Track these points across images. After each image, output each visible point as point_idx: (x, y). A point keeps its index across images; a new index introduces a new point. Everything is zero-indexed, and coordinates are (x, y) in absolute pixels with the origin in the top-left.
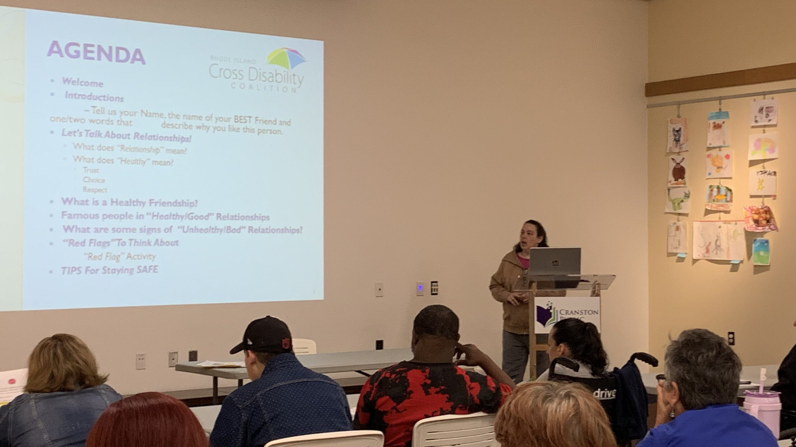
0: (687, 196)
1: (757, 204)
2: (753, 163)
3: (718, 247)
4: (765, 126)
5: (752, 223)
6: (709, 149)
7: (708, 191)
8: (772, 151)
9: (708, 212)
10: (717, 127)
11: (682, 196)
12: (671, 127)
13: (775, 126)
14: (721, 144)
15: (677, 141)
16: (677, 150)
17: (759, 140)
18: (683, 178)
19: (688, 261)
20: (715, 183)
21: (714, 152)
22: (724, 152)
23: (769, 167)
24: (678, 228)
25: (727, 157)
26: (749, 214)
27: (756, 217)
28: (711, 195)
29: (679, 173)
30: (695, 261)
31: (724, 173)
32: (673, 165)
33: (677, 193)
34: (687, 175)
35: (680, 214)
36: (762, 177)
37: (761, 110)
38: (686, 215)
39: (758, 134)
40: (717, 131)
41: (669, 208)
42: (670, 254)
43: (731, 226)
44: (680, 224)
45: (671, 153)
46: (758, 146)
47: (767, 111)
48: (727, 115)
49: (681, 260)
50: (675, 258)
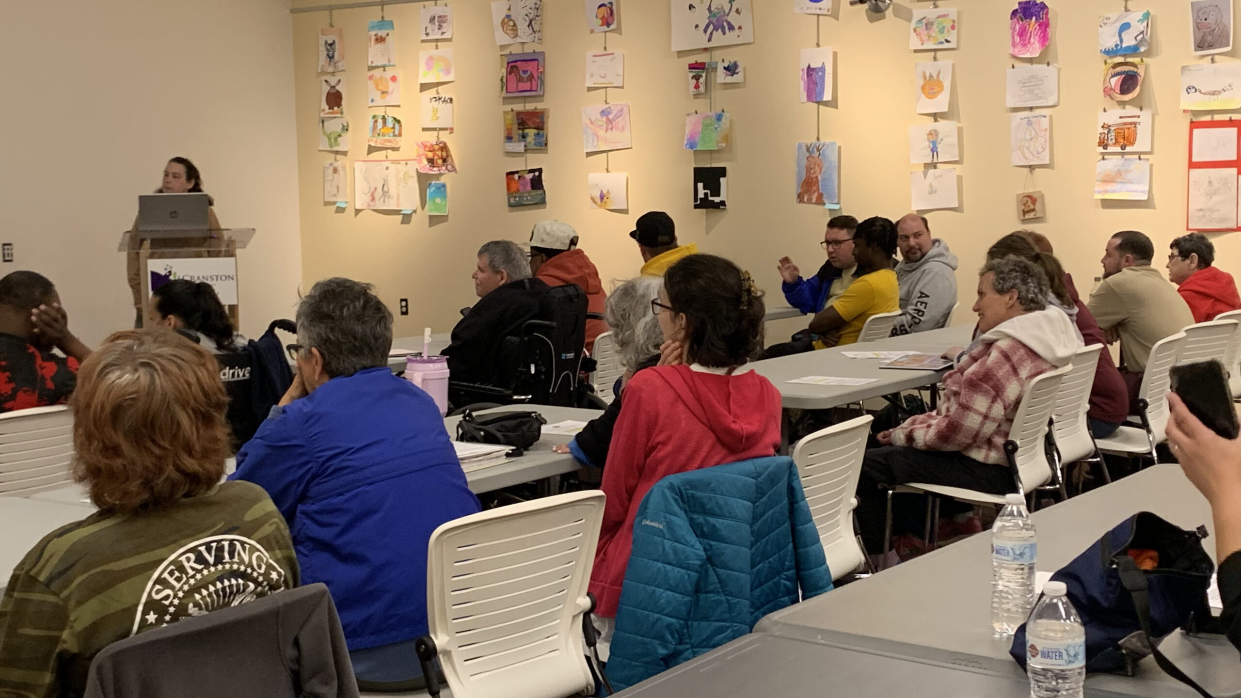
0: (345, 129)
1: (431, 138)
2: (424, 87)
3: (385, 193)
4: (437, 40)
5: (425, 162)
6: (371, 68)
7: (371, 122)
8: (447, 72)
9: (371, 150)
10: (380, 40)
11: (339, 129)
12: (322, 39)
13: (450, 40)
14: (386, 63)
15: (331, 57)
16: (331, 69)
17: (431, 58)
18: (339, 105)
19: (350, 212)
20: (380, 112)
21: (377, 73)
22: (390, 73)
23: (444, 92)
24: (335, 170)
25: (394, 79)
26: (422, 151)
27: (430, 155)
28: (375, 127)
29: (335, 99)
30: (357, 212)
31: (391, 100)
32: (326, 89)
33: (333, 126)
34: (344, 102)
35: (337, 152)
36: (435, 104)
37: (432, 20)
38: (344, 153)
39: (429, 50)
40: (380, 46)
41: (324, 145)
42: (327, 204)
43: (402, 166)
44: (338, 164)
45: (324, 73)
46: (429, 65)
47: (440, 21)
48: (391, 25)
49: (340, 210)
50: (334, 208)
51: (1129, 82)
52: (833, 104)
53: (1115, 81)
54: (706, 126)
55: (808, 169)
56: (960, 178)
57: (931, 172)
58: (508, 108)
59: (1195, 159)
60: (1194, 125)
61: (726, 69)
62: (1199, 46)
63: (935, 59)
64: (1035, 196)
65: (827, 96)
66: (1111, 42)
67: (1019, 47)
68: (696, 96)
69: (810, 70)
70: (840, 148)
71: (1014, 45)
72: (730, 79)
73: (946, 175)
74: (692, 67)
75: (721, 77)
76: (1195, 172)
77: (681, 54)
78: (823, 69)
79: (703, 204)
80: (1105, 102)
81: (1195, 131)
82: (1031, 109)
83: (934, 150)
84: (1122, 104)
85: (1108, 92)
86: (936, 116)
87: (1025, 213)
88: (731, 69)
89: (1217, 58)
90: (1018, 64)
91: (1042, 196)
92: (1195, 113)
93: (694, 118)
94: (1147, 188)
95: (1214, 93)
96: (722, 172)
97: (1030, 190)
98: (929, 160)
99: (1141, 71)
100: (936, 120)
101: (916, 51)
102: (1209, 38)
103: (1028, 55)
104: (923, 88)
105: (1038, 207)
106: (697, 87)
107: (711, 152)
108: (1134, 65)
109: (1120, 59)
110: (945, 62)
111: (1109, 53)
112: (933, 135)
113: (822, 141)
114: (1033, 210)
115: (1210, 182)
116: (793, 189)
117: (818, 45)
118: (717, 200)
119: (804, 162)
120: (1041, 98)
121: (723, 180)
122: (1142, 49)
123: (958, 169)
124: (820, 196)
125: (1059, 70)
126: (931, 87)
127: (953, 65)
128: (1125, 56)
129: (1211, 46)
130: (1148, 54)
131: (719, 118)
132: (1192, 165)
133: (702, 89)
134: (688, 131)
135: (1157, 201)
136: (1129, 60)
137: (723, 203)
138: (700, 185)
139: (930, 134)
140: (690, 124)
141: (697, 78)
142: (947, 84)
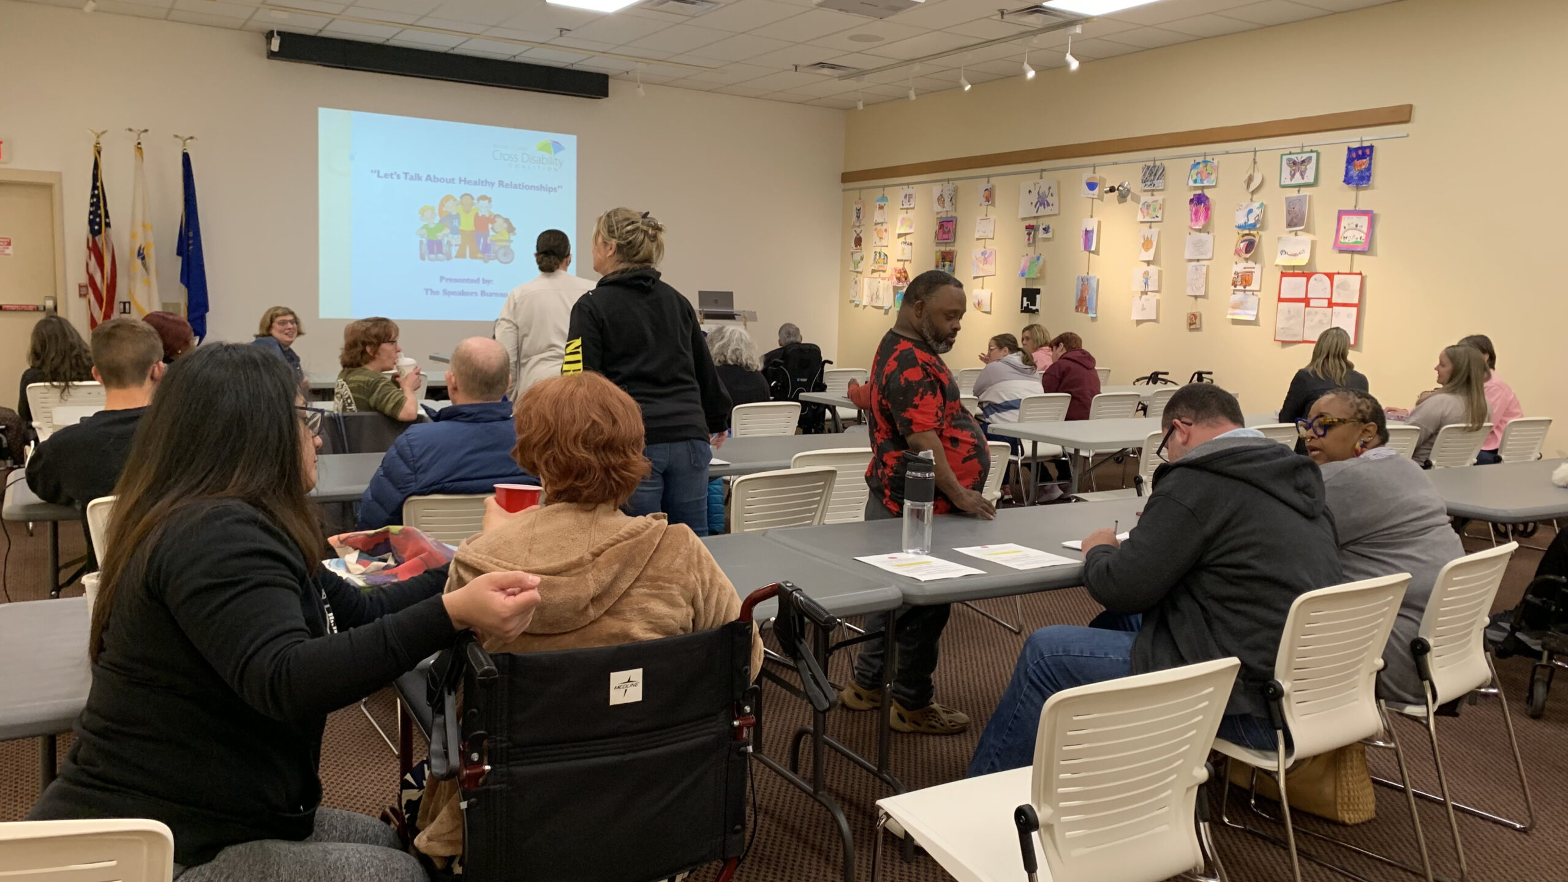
0: (862, 259)
1: (900, 265)
2: (900, 236)
3: (877, 296)
4: (907, 209)
5: (895, 279)
6: (876, 224)
7: (873, 254)
8: (911, 227)
9: (873, 271)
10: (881, 208)
11: (859, 258)
12: (855, 207)
13: (913, 208)
14: (882, 221)
15: (858, 217)
16: (858, 224)
17: (903, 219)
18: (860, 245)
19: (861, 307)
20: (878, 250)
21: (879, 227)
22: (885, 226)
23: (909, 239)
24: (856, 282)
25: (886, 230)
26: (894, 273)
27: (898, 275)
28: (875, 258)
29: (858, 241)
30: (865, 306)
31: (884, 243)
32: (855, 235)
33: (857, 257)
34: (863, 243)
35: (857, 272)
36: (904, 246)
37: (906, 196)
38: (861, 273)
39: (902, 215)
40: (881, 211)
41: (852, 268)
42: (852, 302)
43: (886, 282)
44: (857, 279)
45: (854, 226)
46: (902, 224)
47: (909, 197)
48: (887, 200)
49: (857, 306)
50: (854, 304)
51: (1250, 246)
52: (1097, 252)
53: (1243, 245)
54: (1031, 263)
55: (1082, 292)
56: (1158, 302)
57: (1144, 297)
58: (938, 249)
59: (1282, 296)
60: (1283, 275)
61: (1044, 229)
62: (1289, 225)
63: (1150, 227)
64: (1197, 314)
65: (1093, 249)
66: (1242, 222)
67: (1194, 222)
68: (1029, 245)
69: (1086, 231)
70: (1098, 280)
71: (1192, 220)
72: (1045, 236)
73: (1152, 298)
74: (1027, 228)
75: (1041, 234)
76: (1282, 304)
77: (1024, 219)
78: (1092, 231)
79: (1026, 310)
80: (1236, 258)
81: (1284, 278)
82: (1198, 260)
83: (1146, 283)
84: (1247, 260)
85: (1237, 252)
86: (1148, 263)
87: (1190, 324)
88: (1046, 230)
89: (1299, 233)
90: (1193, 233)
91: (1201, 315)
92: (1284, 267)
93: (1026, 258)
94: (1255, 313)
95: (1295, 255)
96: (1038, 291)
97: (1194, 311)
98: (1143, 290)
99: (1257, 240)
100: (1148, 265)
101: (1141, 222)
102: (1295, 220)
103: (1197, 227)
104: (1143, 245)
105: (1198, 321)
106: (1029, 239)
107: (1033, 279)
108: (1253, 236)
109: (1247, 232)
110: (1155, 229)
111: (1239, 227)
112: (1146, 273)
113: (1090, 274)
114: (1195, 323)
115: (1289, 312)
116: (1073, 303)
117: (1091, 217)
118: (1034, 308)
119: (1080, 288)
120: (1202, 254)
121: (1038, 296)
122: (1258, 226)
123: (1158, 296)
124: (1087, 308)
125: (1214, 237)
126: (1147, 244)
127: (1159, 232)
128: (1250, 229)
129: (1296, 226)
130: (1262, 228)
131: (1038, 258)
132: (1280, 300)
133: (1031, 241)
134: (1022, 266)
135: (1261, 321)
136: (1252, 232)
137: (1037, 310)
138: (1025, 299)
139: (1145, 273)
140: (1023, 262)
141: (1029, 234)
142: (1155, 244)
